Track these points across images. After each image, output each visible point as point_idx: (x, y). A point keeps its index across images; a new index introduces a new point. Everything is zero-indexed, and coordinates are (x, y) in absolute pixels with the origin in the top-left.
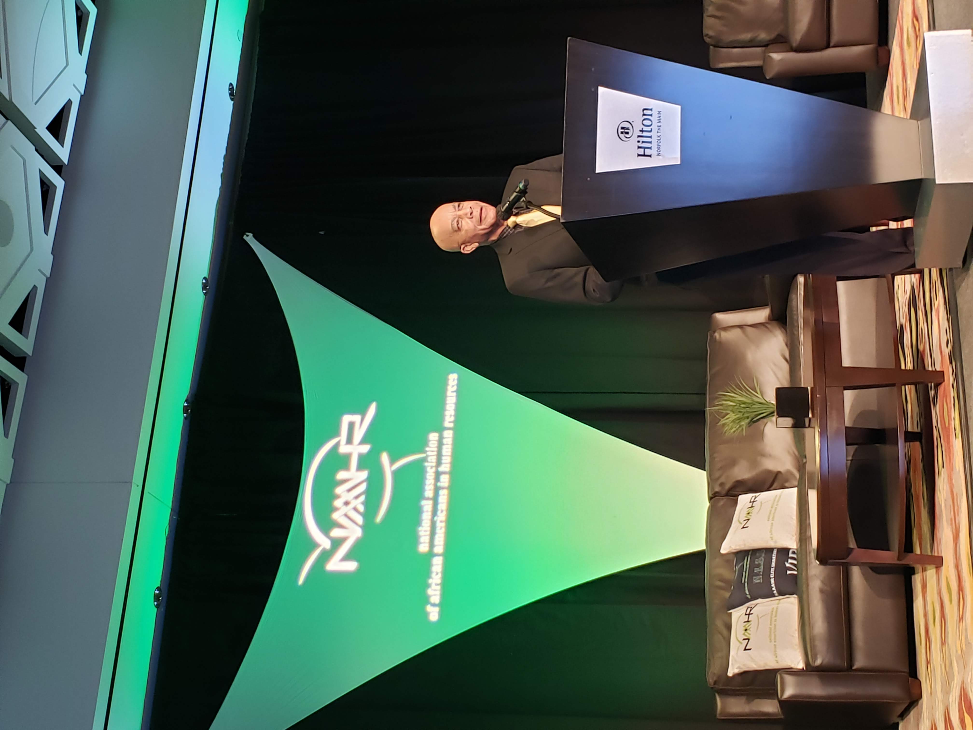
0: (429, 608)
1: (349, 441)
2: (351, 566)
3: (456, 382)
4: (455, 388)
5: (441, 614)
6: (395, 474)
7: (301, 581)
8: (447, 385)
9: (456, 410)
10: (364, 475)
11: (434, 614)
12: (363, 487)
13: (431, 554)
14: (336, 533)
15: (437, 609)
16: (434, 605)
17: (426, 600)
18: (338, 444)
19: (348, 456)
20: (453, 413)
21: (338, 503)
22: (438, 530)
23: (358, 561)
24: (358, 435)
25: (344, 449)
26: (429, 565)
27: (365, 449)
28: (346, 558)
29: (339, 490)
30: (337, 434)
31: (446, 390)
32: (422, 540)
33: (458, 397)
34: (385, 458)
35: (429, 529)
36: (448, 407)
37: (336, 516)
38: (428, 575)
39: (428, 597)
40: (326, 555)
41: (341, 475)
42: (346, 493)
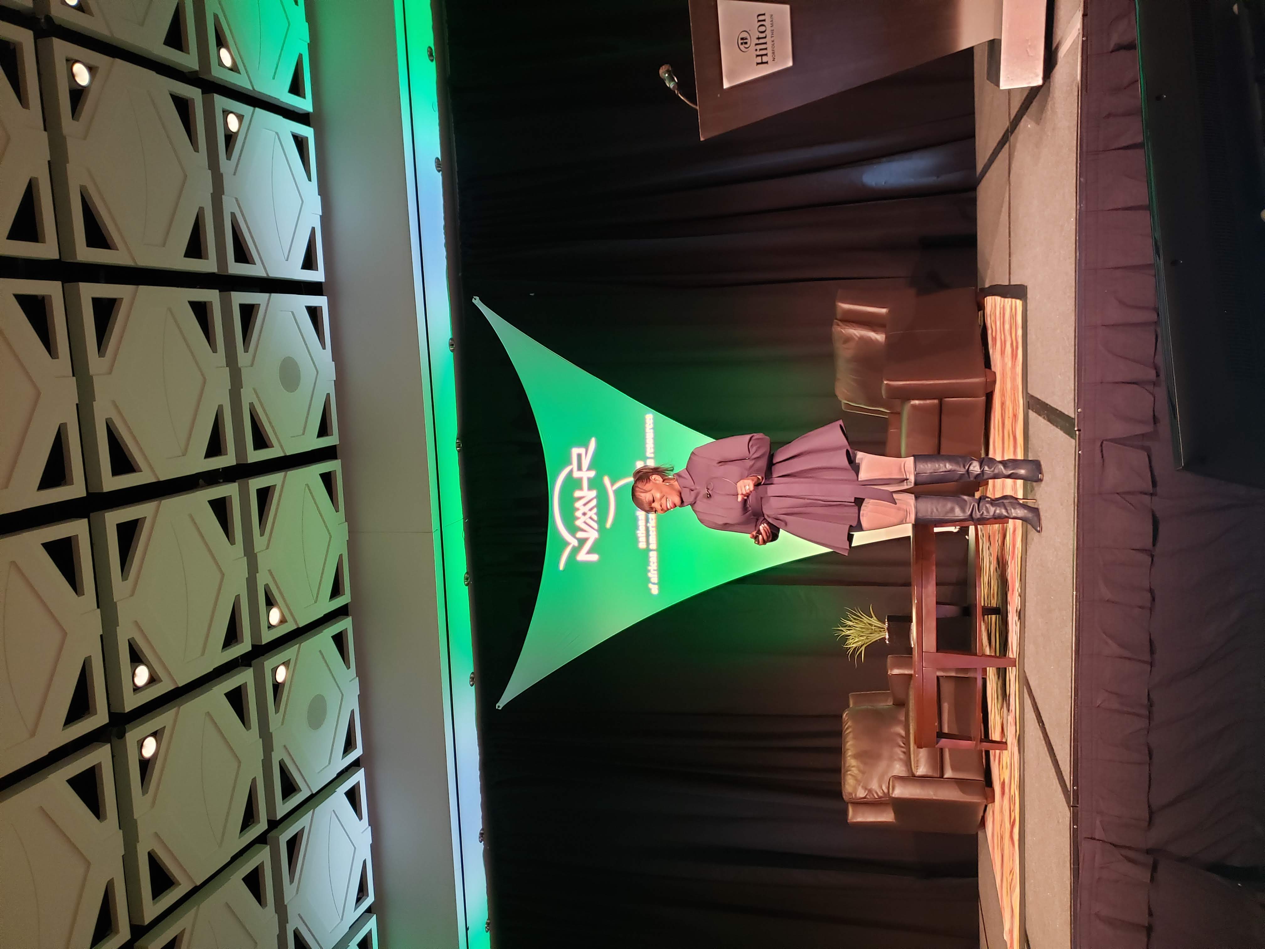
0: (651, 586)
1: (580, 468)
2: (594, 557)
3: (652, 421)
4: (652, 426)
5: (660, 589)
6: (615, 492)
7: (561, 567)
8: (645, 423)
9: (655, 443)
10: (594, 493)
11: (655, 590)
12: (594, 503)
13: (648, 550)
14: (580, 535)
15: (656, 586)
16: (654, 584)
17: (648, 580)
18: (571, 471)
19: (581, 479)
20: (652, 446)
21: (578, 514)
22: (651, 533)
23: (598, 554)
24: (585, 463)
25: (576, 474)
26: (648, 557)
27: (592, 474)
28: (588, 553)
29: (578, 504)
30: (570, 463)
31: (645, 428)
32: (640, 539)
33: (655, 433)
34: (606, 480)
35: (644, 532)
36: (648, 441)
37: (579, 523)
38: (648, 563)
39: (649, 578)
40: (576, 550)
41: (577, 494)
42: (583, 507)
